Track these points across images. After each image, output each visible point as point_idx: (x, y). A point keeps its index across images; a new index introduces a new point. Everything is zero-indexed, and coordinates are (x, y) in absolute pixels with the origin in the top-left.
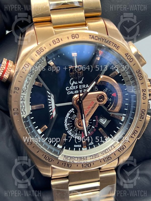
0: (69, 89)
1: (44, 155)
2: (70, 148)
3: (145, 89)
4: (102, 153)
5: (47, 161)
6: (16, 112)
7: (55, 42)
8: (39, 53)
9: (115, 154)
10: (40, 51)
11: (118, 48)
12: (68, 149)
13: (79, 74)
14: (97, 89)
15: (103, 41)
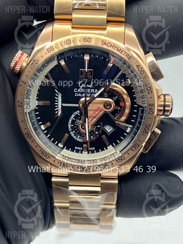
0: (77, 91)
1: (41, 151)
2: (70, 149)
3: (153, 104)
4: (101, 160)
5: (44, 157)
6: (20, 105)
7: (66, 43)
8: (49, 51)
9: (113, 163)
10: (50, 49)
11: (129, 58)
12: (69, 150)
13: (89, 77)
14: (106, 96)
15: (115, 49)
